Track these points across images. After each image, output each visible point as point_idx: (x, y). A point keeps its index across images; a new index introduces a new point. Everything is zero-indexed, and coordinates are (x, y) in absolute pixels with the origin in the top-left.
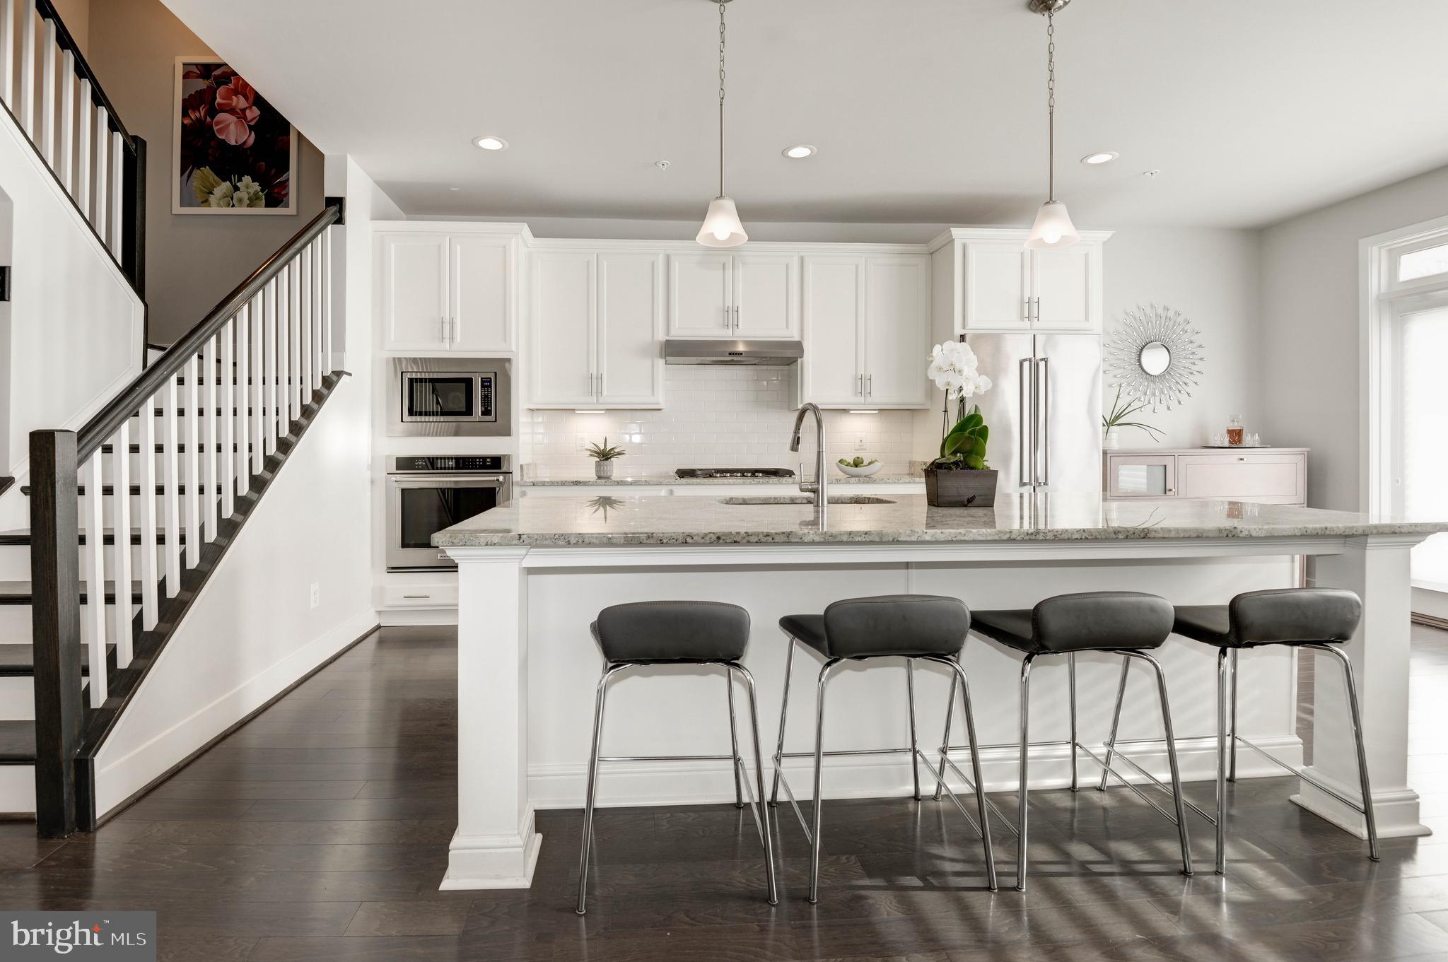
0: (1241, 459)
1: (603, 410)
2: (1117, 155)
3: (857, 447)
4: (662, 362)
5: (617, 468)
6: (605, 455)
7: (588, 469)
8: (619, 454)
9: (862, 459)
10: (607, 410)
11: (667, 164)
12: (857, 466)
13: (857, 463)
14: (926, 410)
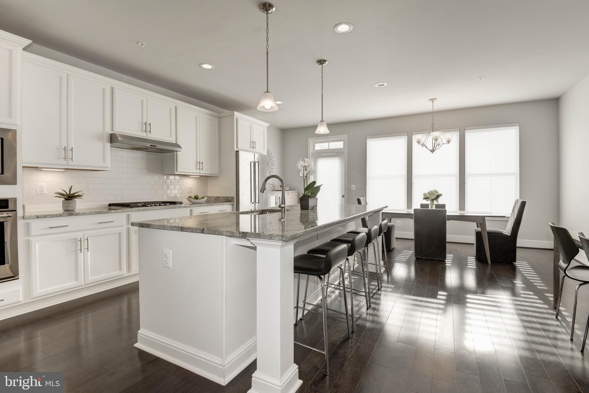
0: (288, 194)
1: (63, 169)
2: (283, 102)
3: (189, 191)
4: (109, 145)
5: (79, 205)
6: (69, 197)
7: (58, 206)
8: (79, 196)
9: (198, 196)
10: (65, 169)
11: (144, 45)
12: (197, 199)
13: (196, 198)
14: (218, 177)
